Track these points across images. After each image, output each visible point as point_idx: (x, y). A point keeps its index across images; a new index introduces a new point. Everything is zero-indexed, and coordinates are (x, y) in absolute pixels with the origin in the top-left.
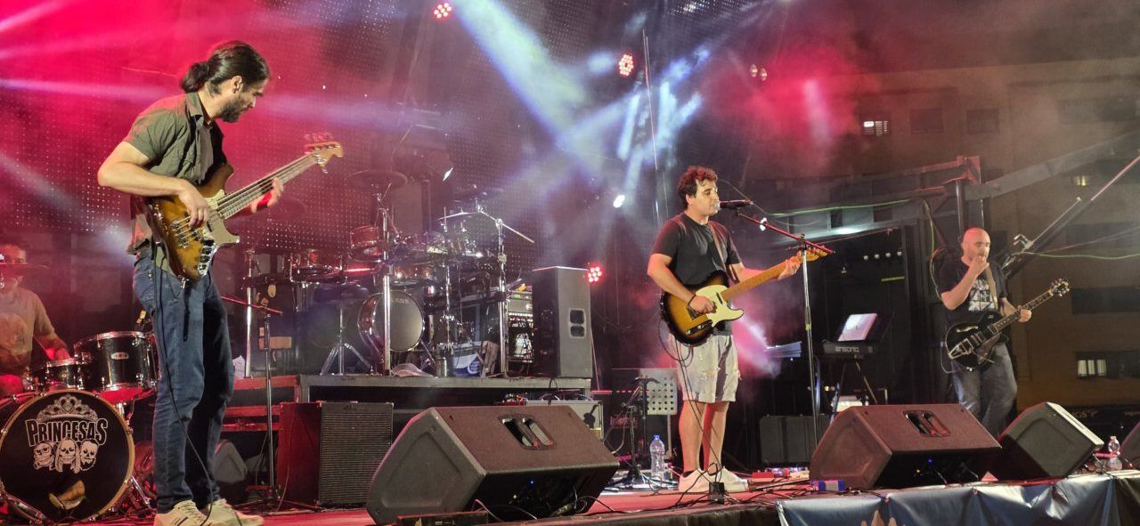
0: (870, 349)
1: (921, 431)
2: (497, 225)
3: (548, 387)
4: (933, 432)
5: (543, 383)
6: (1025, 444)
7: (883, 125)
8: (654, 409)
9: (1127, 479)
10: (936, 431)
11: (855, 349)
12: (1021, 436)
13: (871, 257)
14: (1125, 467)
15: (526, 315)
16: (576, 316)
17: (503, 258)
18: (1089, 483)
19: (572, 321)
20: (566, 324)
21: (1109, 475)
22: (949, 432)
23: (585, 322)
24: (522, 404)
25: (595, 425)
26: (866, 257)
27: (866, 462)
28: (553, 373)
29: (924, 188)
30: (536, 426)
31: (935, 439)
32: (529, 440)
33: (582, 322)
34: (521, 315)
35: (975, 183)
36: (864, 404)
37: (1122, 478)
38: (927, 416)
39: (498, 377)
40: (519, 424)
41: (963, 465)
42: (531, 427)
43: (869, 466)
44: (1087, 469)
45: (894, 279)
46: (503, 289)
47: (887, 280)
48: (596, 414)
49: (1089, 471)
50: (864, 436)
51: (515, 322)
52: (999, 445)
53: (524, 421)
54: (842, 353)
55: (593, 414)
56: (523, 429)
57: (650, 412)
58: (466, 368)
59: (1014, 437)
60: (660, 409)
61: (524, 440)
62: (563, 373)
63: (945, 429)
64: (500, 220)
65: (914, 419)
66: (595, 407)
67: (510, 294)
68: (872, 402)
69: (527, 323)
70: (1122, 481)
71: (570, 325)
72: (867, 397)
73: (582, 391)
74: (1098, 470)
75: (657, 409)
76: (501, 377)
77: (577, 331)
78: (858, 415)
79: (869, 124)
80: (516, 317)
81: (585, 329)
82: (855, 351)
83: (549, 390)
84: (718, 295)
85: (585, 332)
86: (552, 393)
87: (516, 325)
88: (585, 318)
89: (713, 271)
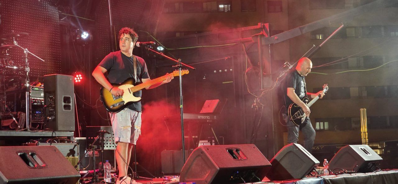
0: (215, 117)
1: (234, 158)
2: (25, 52)
3: (51, 136)
4: (239, 158)
5: (49, 134)
6: (284, 163)
7: (228, 7)
8: (107, 147)
9: (330, 179)
10: (241, 158)
11: (208, 117)
12: (281, 160)
13: (218, 71)
14: (330, 174)
15: (41, 99)
16: (67, 100)
17: (28, 69)
18: (312, 181)
19: (65, 102)
20: (61, 104)
21: (321, 177)
22: (247, 158)
23: (71, 103)
24: (37, 145)
25: (75, 155)
26: (215, 71)
27: (207, 173)
28: (54, 128)
29: (243, 38)
30: (37, 157)
31: (240, 161)
32: (32, 164)
33: (69, 102)
34: (38, 99)
35: (267, 36)
36: (211, 144)
37: (328, 179)
38: (237, 151)
39: (24, 130)
40: (28, 155)
41: (253, 174)
42: (34, 157)
43: (208, 175)
44: (312, 175)
45: (228, 82)
46: (28, 85)
47: (225, 83)
48: (76, 150)
49: (313, 176)
50: (206, 161)
51: (35, 102)
52: (270, 164)
53: (30, 154)
54: (201, 120)
55: (74, 150)
56: (30, 158)
57: (105, 148)
58: (9, 125)
59: (278, 160)
60: (110, 147)
61: (30, 164)
62: (60, 128)
63: (245, 156)
64: (26, 49)
65: (231, 152)
66: (75, 146)
67: (33, 87)
68: (216, 143)
69: (42, 103)
70: (327, 180)
71: (63, 104)
72: (213, 141)
73: (69, 138)
74: (317, 175)
75: (109, 147)
76: (26, 130)
77: (67, 107)
78: (204, 150)
79: (221, 6)
80: (36, 99)
81: (71, 106)
82: (207, 118)
83: (52, 137)
84: (129, 89)
85: (71, 108)
86: (52, 139)
87: (36, 104)
88: (71, 101)
89: (129, 77)
